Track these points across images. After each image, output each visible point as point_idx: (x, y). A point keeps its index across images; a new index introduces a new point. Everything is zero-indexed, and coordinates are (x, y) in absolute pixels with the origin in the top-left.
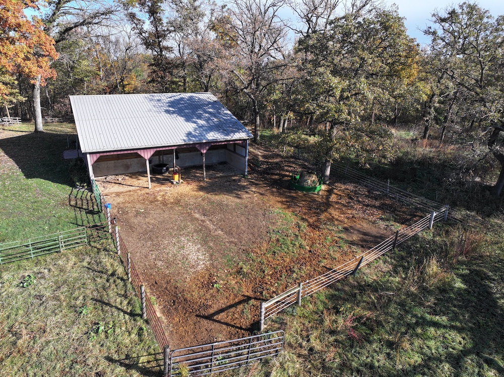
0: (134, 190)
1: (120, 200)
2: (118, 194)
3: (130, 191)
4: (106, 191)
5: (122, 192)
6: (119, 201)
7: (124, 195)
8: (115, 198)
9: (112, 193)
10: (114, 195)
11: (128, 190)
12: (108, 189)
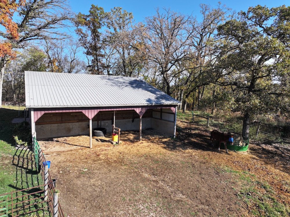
0: (76, 150)
1: (61, 158)
2: (59, 153)
3: (72, 150)
4: (48, 151)
5: (64, 151)
6: (60, 160)
7: (65, 154)
8: (56, 157)
9: (53, 153)
10: (55, 154)
11: (69, 149)
12: (49, 149)
